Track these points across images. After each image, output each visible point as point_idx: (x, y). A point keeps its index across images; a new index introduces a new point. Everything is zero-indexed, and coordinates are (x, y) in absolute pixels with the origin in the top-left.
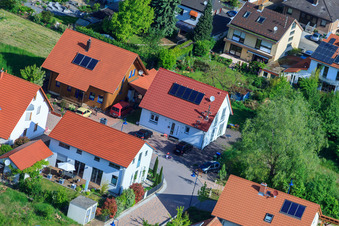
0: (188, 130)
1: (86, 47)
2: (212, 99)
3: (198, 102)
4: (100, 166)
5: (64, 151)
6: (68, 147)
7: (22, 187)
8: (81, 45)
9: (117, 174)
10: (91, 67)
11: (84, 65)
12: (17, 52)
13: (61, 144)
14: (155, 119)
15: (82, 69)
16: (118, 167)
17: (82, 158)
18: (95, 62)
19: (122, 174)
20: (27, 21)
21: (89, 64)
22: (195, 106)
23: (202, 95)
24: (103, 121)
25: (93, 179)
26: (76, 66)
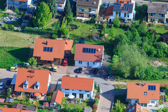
0: (94, 63)
1: (46, 44)
2: (99, 50)
3: (95, 52)
4: (81, 93)
5: (67, 91)
6: (68, 90)
8: (43, 43)
9: (88, 93)
10: (51, 51)
11: (48, 51)
13: (66, 89)
14: (80, 62)
15: (48, 52)
16: (89, 92)
17: (74, 92)
18: (52, 49)
19: (90, 93)
22: (94, 54)
25: (80, 97)
26: (45, 52)
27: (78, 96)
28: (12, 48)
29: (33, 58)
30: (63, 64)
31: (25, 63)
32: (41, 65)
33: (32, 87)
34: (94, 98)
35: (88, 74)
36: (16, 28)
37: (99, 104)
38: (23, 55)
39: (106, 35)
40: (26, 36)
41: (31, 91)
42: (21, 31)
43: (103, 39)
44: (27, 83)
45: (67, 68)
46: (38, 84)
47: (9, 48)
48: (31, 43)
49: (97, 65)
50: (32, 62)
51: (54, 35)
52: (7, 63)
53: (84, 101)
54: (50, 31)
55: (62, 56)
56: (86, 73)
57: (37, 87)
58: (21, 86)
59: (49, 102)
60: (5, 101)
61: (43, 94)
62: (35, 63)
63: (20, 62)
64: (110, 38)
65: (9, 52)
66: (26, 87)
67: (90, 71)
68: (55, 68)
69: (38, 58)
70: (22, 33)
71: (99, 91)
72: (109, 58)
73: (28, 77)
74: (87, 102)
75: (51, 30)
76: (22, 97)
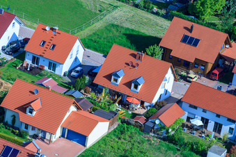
5: (193, 110)
6: (196, 108)
7: (170, 140)
8: (186, 28)
9: (233, 126)
10: (195, 45)
11: (190, 43)
12: (134, 33)
13: (191, 106)
15: (189, 46)
16: (234, 122)
17: (206, 116)
18: (197, 41)
20: (134, 8)
21: (194, 42)
24: (219, 88)
25: (215, 130)
26: (184, 44)
27: (211, 126)
33: (128, 85)
42: (163, 16)
44: (121, 73)
46: (141, 81)
47: (128, 29)
53: (220, 139)
55: (211, 60)
57: (136, 87)
59: (148, 118)
66: (116, 80)
69: (166, 51)
73: (128, 64)
74: (225, 142)
76: (104, 97)
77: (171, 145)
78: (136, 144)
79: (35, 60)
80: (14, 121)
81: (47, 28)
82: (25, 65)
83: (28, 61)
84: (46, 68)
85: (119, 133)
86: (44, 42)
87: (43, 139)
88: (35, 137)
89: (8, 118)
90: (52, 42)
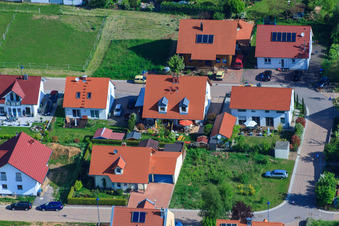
0: (294, 61)
1: (201, 29)
2: (303, 35)
3: (294, 40)
4: (269, 115)
5: (243, 114)
6: (244, 110)
8: (194, 28)
9: (283, 116)
10: (211, 41)
11: (205, 41)
13: (240, 110)
14: (268, 60)
15: (205, 45)
16: (283, 112)
17: (255, 115)
18: (211, 37)
19: (287, 116)
21: (209, 39)
22: (293, 44)
23: (294, 34)
26: (200, 45)
27: (263, 122)
28: (137, 41)
29: (177, 57)
30: (234, 66)
31: (162, 68)
32: (192, 69)
33: (176, 109)
34: (294, 125)
35: (284, 82)
36: (144, 5)
37: (303, 135)
38: (157, 54)
39: (317, 8)
40: (164, 18)
41: (174, 116)
42: (154, 11)
43: (312, 16)
44: (165, 101)
45: (242, 72)
46: (186, 102)
47: (131, 41)
48: (173, 32)
49: (300, 64)
50: (176, 64)
51: (217, 14)
52: (129, 69)
53: (276, 131)
54: (209, 7)
55: (231, 51)
56: (279, 81)
57: (184, 109)
58: (155, 108)
59: (209, 136)
60: (125, 138)
61: (197, 122)
62: (182, 65)
63: (153, 67)
64: (324, 14)
65: (132, 49)
66: (163, 109)
67: (286, 76)
68: (220, 73)
69: (187, 57)
70: (156, 14)
71: (303, 111)
72: (323, 51)
73: (167, 90)
74: (281, 133)
75: (211, 4)
76: (156, 129)
77: (240, 154)
78: (211, 165)
79: (75, 112)
80: (104, 183)
81: (77, 79)
82: (68, 121)
83: (69, 116)
84: (89, 117)
85: (192, 159)
86: (79, 94)
87: (136, 190)
88: (128, 190)
89: (98, 182)
90: (86, 91)
